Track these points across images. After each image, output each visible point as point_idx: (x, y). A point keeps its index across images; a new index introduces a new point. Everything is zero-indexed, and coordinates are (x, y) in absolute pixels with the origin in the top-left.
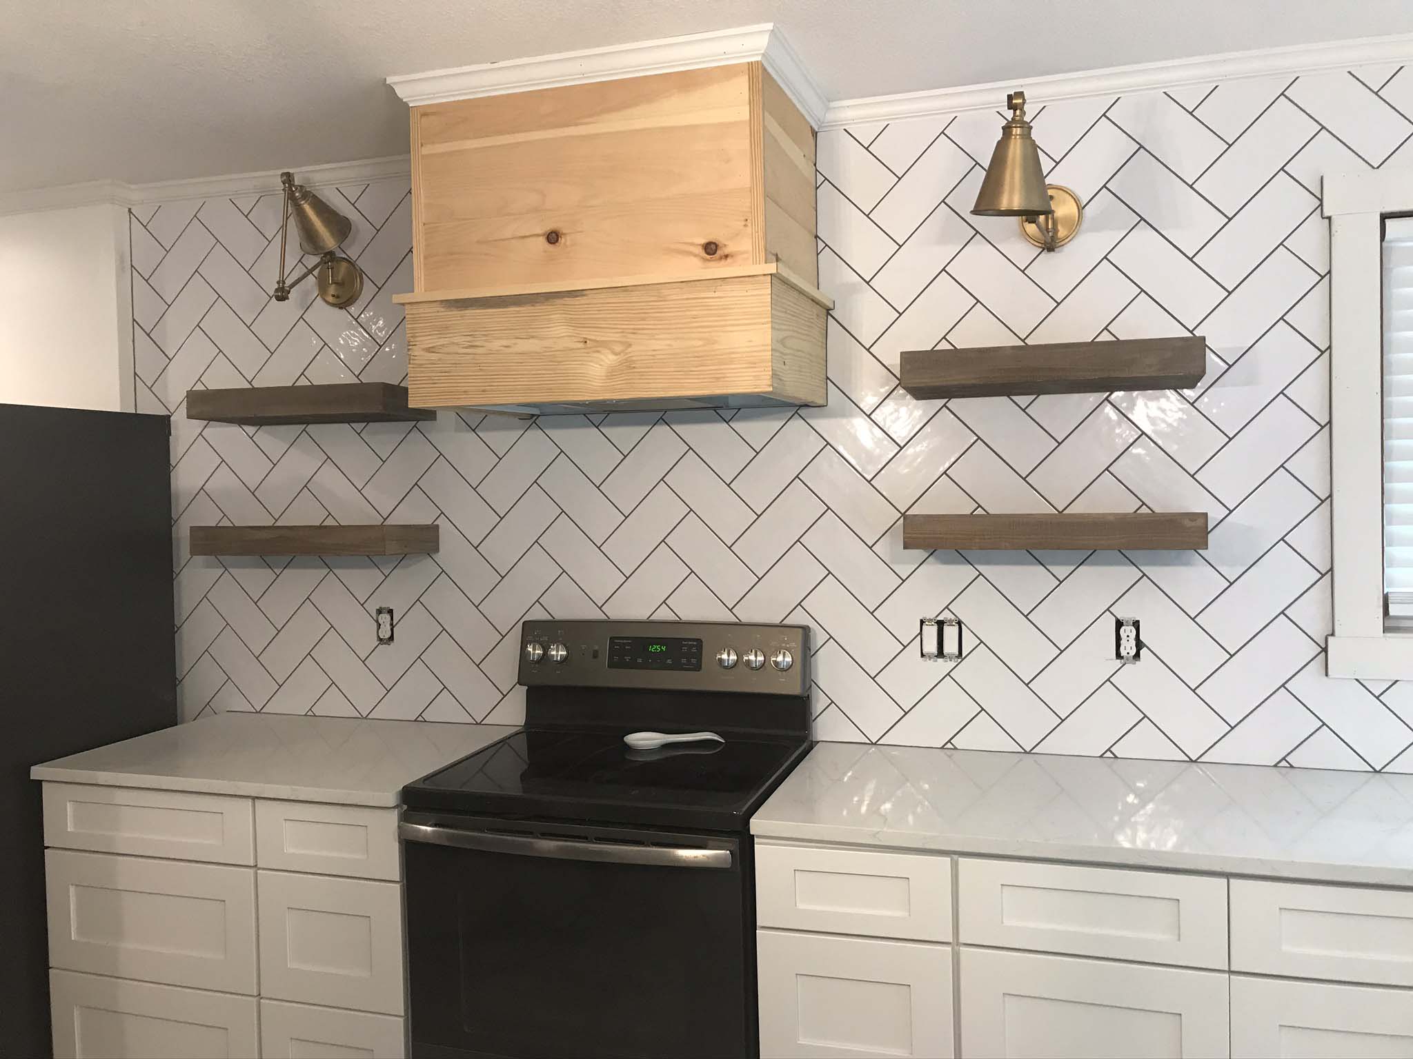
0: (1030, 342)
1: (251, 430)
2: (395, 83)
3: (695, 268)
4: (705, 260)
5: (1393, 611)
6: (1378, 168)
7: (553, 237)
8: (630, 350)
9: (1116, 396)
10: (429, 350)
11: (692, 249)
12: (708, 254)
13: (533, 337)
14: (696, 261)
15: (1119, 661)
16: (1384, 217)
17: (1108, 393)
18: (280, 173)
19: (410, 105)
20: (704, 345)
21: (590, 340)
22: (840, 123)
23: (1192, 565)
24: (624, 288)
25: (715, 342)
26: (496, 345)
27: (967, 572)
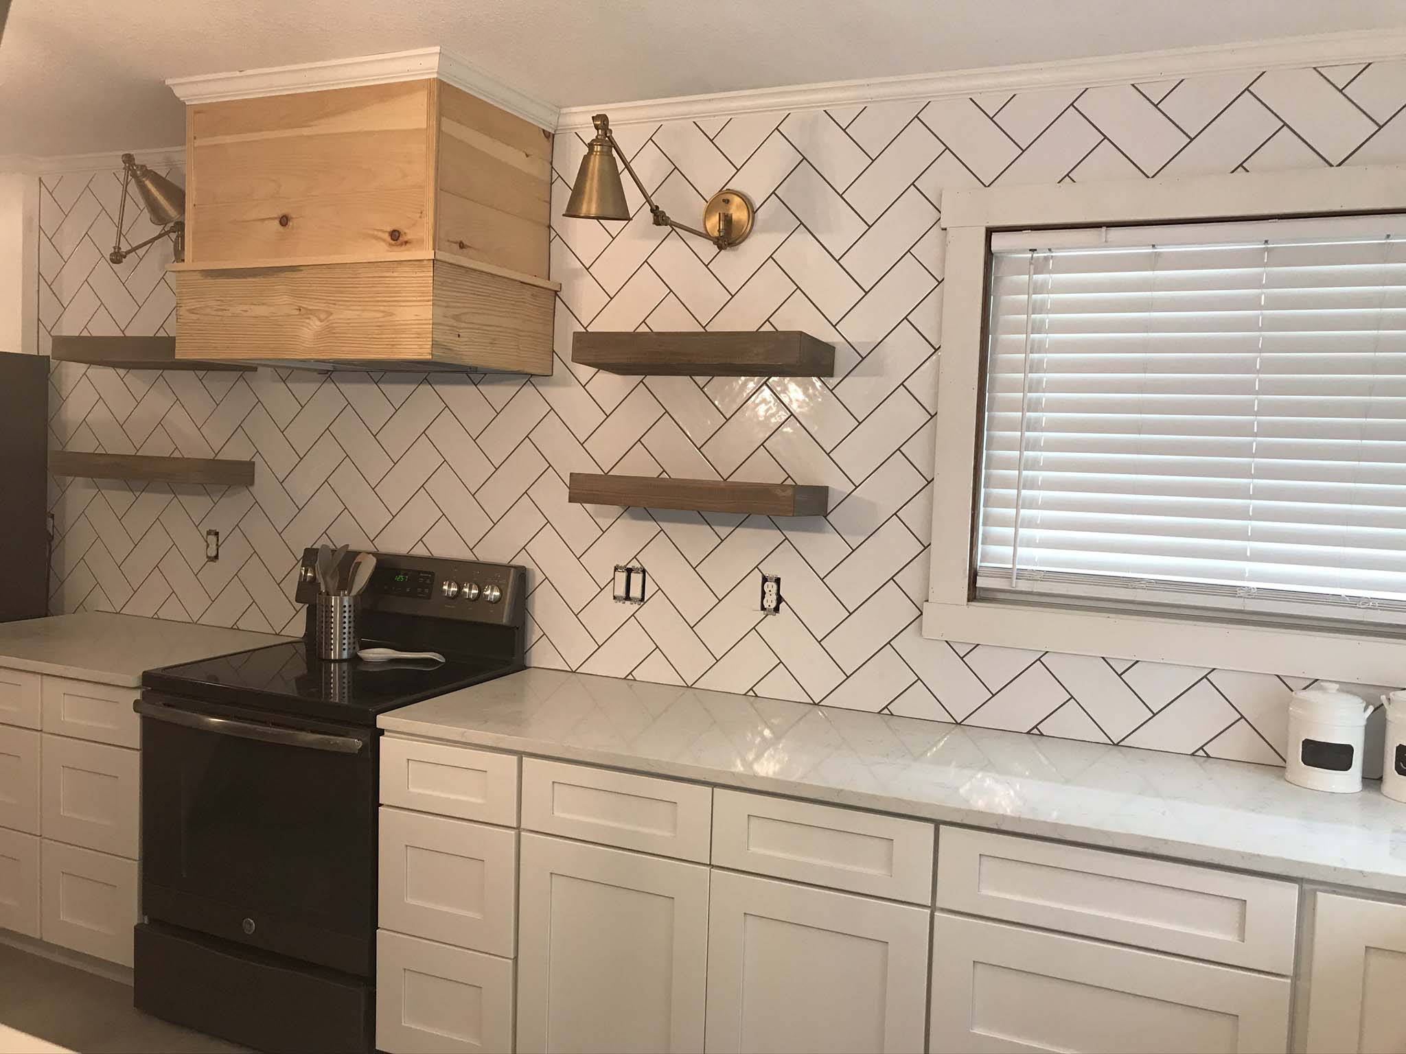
0: (709, 329)
1: (122, 372)
2: (174, 85)
3: (382, 252)
4: (391, 245)
5: (981, 582)
6: (989, 186)
7: (284, 221)
8: (331, 318)
9: (774, 379)
10: (191, 311)
11: (380, 234)
12: (394, 240)
13: (263, 304)
14: (382, 246)
15: (763, 612)
16: (990, 232)
17: (767, 378)
18: (122, 154)
19: (187, 104)
20: (383, 317)
21: (303, 308)
22: (571, 127)
23: (824, 532)
24: (329, 266)
25: (392, 314)
26: (238, 309)
27: (650, 527)
